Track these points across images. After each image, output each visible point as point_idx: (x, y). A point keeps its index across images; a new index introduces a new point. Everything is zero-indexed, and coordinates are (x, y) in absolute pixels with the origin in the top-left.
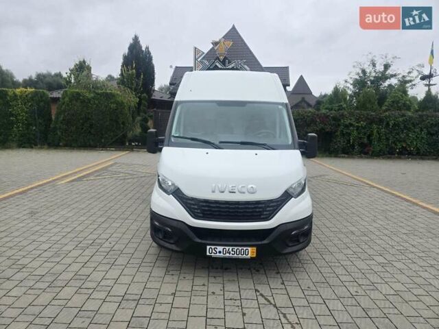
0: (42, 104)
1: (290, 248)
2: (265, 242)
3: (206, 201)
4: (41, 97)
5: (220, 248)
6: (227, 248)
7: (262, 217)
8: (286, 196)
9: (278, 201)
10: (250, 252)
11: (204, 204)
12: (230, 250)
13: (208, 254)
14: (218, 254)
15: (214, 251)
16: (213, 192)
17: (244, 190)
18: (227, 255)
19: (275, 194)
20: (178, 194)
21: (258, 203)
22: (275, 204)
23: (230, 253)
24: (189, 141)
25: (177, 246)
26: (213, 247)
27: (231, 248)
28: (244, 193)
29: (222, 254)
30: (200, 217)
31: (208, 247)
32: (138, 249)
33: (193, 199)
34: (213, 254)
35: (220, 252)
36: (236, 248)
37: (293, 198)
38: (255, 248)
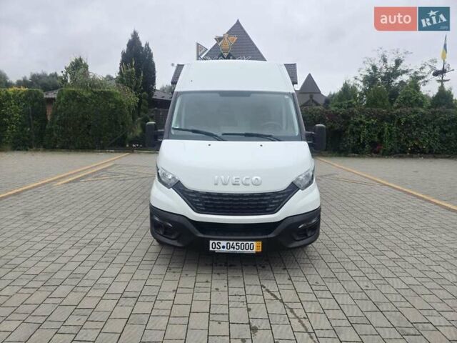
0: (36, 104)
1: (297, 242)
2: (271, 236)
3: (208, 194)
4: (36, 96)
5: (223, 243)
6: (231, 242)
7: (268, 209)
8: (293, 188)
9: (283, 194)
10: (256, 247)
11: (207, 197)
12: (235, 244)
13: (211, 249)
14: (222, 249)
15: (217, 246)
16: (216, 184)
17: (248, 182)
18: (232, 250)
19: (281, 185)
20: (178, 187)
21: (263, 195)
22: (281, 196)
23: (234, 248)
24: (191, 133)
25: (179, 242)
26: (216, 242)
27: (235, 242)
28: (248, 185)
29: (225, 249)
30: (202, 210)
31: (211, 242)
32: (138, 248)
33: (195, 192)
34: (216, 249)
35: (224, 247)
36: (240, 242)
37: (300, 190)
38: (261, 243)
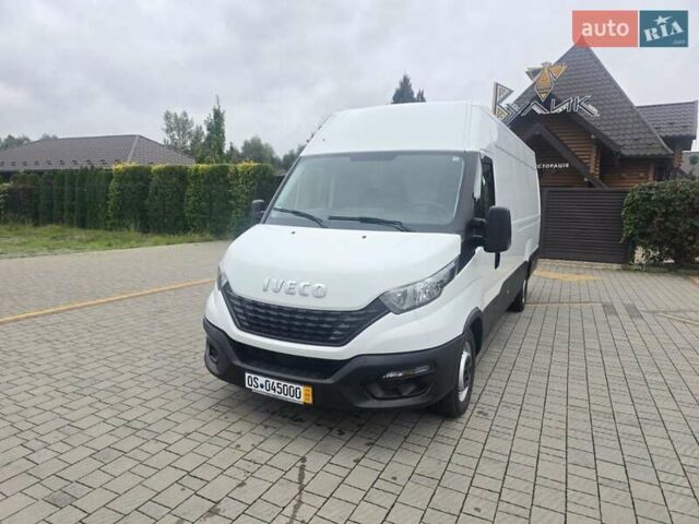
1: (375, 401)
2: (329, 381)
3: (255, 304)
4: (264, 173)
5: (262, 380)
6: (271, 381)
7: (332, 338)
8: (377, 309)
9: (358, 316)
10: (303, 395)
11: (251, 308)
12: (276, 385)
13: (247, 386)
14: (259, 389)
15: (254, 383)
16: (265, 290)
17: (307, 290)
18: (272, 392)
19: (357, 301)
20: (226, 290)
21: (325, 314)
22: (354, 319)
23: (274, 390)
26: (253, 376)
27: (276, 382)
28: (306, 295)
29: (264, 390)
30: (245, 327)
31: (247, 375)
33: (240, 299)
34: (252, 387)
35: (262, 386)
36: (283, 383)
37: (391, 314)
38: (310, 389)
